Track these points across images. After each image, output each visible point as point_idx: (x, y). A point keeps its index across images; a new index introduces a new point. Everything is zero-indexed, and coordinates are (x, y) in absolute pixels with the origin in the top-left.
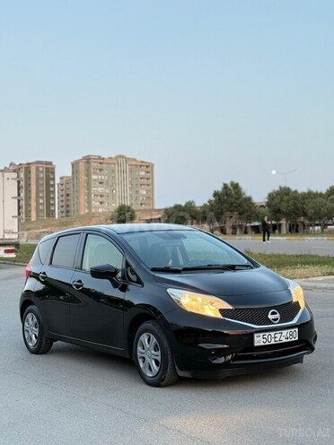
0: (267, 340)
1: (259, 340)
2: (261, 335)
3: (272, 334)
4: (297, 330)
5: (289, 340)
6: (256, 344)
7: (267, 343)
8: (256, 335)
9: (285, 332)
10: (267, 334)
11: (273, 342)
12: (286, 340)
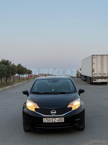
0: (49, 121)
1: (45, 120)
2: (46, 119)
3: (51, 119)
4: (63, 118)
5: (59, 122)
6: (44, 122)
7: (49, 122)
8: (44, 119)
9: (57, 119)
10: (49, 119)
11: (51, 122)
12: (58, 122)
